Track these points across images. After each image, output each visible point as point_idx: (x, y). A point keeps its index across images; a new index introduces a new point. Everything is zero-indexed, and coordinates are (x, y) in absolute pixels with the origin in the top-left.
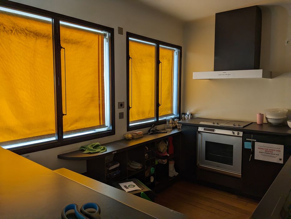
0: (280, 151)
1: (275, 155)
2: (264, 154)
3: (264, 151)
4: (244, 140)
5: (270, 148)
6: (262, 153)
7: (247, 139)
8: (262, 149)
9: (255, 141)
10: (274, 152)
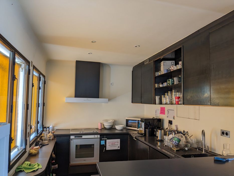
0: (118, 143)
1: (116, 145)
2: (111, 146)
3: (111, 144)
4: (101, 140)
5: (114, 142)
6: (110, 146)
7: (102, 139)
8: (110, 143)
9: (106, 139)
10: (116, 144)
